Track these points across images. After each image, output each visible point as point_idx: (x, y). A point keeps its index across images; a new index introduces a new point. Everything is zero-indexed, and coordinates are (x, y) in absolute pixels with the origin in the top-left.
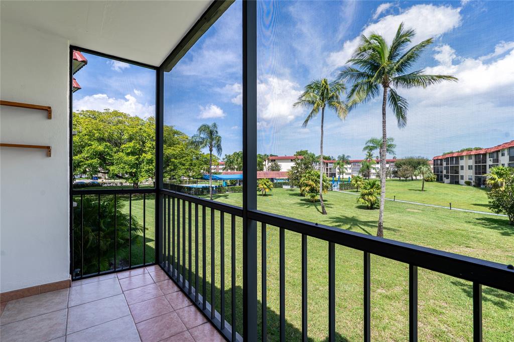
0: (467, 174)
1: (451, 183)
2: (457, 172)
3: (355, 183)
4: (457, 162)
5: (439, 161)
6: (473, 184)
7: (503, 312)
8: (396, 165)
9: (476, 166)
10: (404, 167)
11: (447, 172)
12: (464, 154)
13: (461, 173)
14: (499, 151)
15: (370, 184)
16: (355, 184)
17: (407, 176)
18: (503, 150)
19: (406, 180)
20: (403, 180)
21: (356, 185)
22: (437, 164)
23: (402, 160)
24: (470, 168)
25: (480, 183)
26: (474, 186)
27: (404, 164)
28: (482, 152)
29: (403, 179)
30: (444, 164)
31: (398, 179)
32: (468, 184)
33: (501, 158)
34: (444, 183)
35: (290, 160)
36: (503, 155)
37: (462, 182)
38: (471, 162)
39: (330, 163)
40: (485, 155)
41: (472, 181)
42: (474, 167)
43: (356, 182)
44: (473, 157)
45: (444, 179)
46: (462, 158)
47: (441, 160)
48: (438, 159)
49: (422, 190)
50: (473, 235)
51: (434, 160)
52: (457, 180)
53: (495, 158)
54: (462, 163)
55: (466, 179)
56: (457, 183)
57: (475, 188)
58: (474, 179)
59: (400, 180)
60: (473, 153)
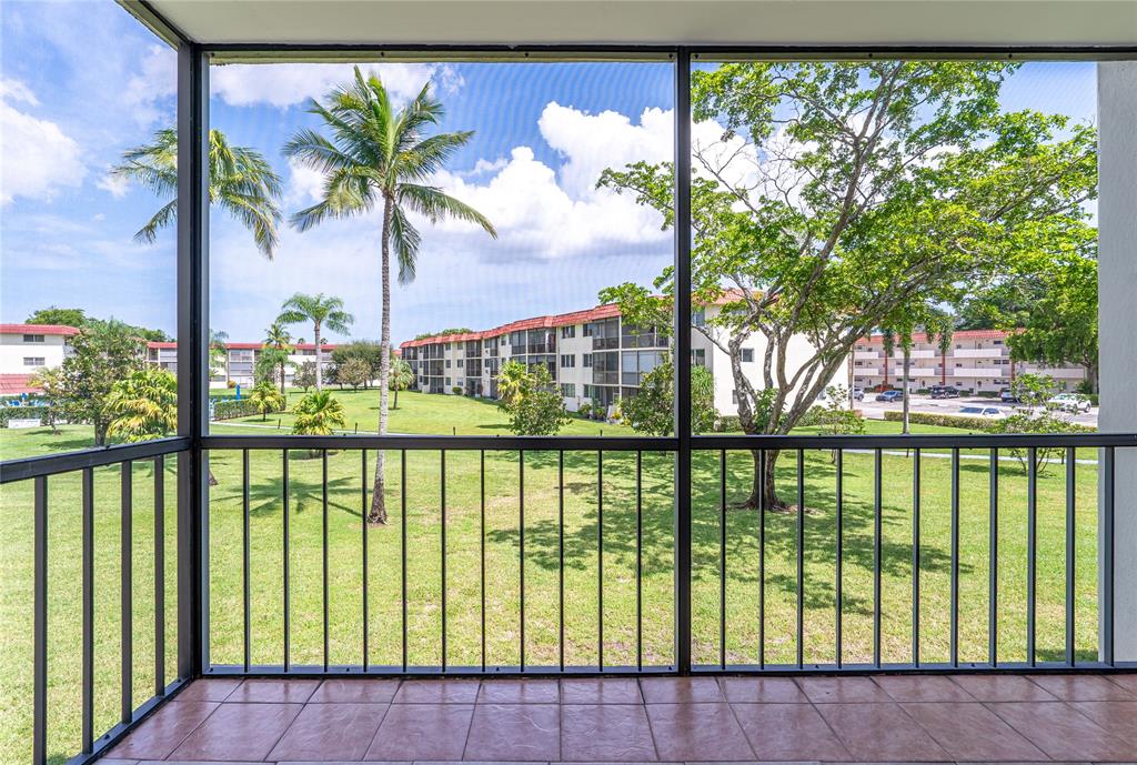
0: (456, 375)
1: (432, 392)
2: (441, 372)
3: (258, 400)
4: (441, 355)
5: (412, 351)
6: (464, 392)
7: (584, 573)
8: (334, 358)
9: (468, 361)
10: (353, 361)
11: (426, 372)
12: (452, 338)
13: (447, 373)
14: (498, 337)
15: (315, 401)
16: (258, 404)
17: (357, 380)
18: (503, 336)
19: (355, 389)
20: (349, 390)
21: (261, 406)
22: (409, 358)
23: (347, 346)
24: (460, 363)
25: (473, 390)
26: (466, 395)
27: (352, 355)
28: (476, 337)
29: (349, 386)
30: (421, 356)
31: (338, 387)
32: (457, 392)
33: (500, 348)
34: (421, 392)
35: (22, 338)
36: (503, 343)
37: (448, 389)
38: (461, 354)
39: (162, 349)
40: (479, 342)
41: (463, 388)
42: (465, 363)
43: (263, 397)
44: (464, 346)
45: (420, 384)
46: (448, 345)
47: (415, 349)
48: (409, 348)
49: (395, 408)
50: (503, 476)
51: (404, 349)
52: (440, 387)
53: (493, 347)
54: (449, 355)
55: (454, 384)
56: (441, 391)
57: (468, 400)
58: (465, 385)
59: (342, 389)
60: (464, 338)
